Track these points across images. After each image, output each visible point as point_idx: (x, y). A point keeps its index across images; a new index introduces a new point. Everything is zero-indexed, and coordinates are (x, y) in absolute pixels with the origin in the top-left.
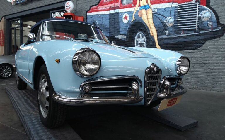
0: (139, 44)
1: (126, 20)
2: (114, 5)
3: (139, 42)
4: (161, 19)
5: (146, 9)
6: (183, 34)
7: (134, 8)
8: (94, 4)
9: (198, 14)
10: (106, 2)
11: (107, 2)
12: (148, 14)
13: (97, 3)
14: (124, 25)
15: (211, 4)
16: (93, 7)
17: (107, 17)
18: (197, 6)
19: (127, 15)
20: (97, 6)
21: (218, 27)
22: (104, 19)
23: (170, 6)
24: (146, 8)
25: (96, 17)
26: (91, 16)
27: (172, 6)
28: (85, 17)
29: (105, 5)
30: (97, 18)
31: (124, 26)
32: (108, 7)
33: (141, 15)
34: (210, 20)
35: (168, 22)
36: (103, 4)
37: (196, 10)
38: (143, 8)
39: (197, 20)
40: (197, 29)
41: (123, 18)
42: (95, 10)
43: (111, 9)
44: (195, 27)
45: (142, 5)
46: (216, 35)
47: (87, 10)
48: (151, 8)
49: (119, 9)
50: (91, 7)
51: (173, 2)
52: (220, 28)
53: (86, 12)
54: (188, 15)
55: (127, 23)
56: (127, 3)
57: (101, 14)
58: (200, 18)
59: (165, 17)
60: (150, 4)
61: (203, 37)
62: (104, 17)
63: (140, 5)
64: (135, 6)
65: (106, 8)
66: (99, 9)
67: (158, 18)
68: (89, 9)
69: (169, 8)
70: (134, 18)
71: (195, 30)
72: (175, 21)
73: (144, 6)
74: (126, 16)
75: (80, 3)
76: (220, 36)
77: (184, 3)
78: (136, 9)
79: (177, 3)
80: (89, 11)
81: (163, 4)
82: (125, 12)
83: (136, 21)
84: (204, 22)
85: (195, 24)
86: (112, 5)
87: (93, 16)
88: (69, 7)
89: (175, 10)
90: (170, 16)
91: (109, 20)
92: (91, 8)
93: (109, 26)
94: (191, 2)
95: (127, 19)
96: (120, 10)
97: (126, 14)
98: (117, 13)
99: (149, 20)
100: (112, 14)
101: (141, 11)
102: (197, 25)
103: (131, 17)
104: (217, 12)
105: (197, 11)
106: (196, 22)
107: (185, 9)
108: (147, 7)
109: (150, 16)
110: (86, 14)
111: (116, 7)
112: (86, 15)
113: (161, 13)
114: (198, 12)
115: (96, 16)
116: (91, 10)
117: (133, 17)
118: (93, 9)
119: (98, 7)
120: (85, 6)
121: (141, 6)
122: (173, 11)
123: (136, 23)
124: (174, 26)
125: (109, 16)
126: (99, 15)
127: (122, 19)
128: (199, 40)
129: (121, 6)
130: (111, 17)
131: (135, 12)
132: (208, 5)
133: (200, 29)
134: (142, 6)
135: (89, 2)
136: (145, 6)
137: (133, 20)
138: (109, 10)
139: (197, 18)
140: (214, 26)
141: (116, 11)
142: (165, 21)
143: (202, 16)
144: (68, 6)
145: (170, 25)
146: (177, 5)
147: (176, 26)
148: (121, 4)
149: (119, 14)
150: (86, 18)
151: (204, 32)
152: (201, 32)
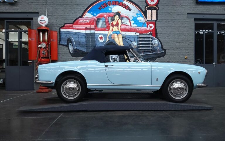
0: (113, 59)
1: (101, 40)
2: (90, 26)
3: (113, 58)
4: (128, 42)
5: (117, 34)
6: (143, 53)
7: (108, 32)
8: (69, 22)
9: (152, 42)
10: (81, 23)
11: (83, 23)
12: (119, 38)
13: (72, 22)
14: (99, 43)
15: (158, 36)
16: (68, 25)
17: (83, 35)
18: (151, 37)
19: (102, 36)
20: (72, 24)
22: (80, 36)
23: (135, 35)
24: (117, 33)
26: (66, 33)
27: (136, 34)
28: (58, 32)
30: (72, 35)
32: (84, 27)
34: (158, 46)
35: (133, 45)
36: (79, 24)
37: (150, 39)
38: (115, 33)
39: (151, 46)
40: (151, 51)
41: (99, 38)
42: (70, 27)
43: (86, 29)
44: (150, 49)
45: (114, 30)
46: (161, 55)
47: (60, 26)
48: (121, 34)
50: (65, 24)
51: (136, 32)
52: (163, 51)
53: (59, 27)
55: (103, 43)
56: (101, 27)
57: (76, 32)
58: (152, 44)
59: (131, 41)
60: (120, 31)
61: (154, 56)
62: (81, 35)
63: (112, 30)
64: (108, 30)
65: (81, 28)
66: (75, 28)
68: (63, 25)
69: (134, 35)
70: (108, 39)
71: (150, 51)
72: (138, 45)
74: (101, 37)
75: (51, 18)
76: (164, 56)
77: (143, 34)
78: (109, 33)
79: (139, 33)
80: (63, 27)
81: (129, 32)
82: (101, 34)
84: (154, 47)
85: (150, 48)
86: (88, 26)
87: (68, 32)
88: (44, 22)
89: (138, 37)
90: (135, 41)
91: (85, 38)
92: (65, 25)
93: (85, 43)
94: (147, 34)
96: (95, 31)
97: (102, 35)
98: (94, 34)
99: (120, 42)
100: (89, 34)
101: (114, 35)
103: (105, 38)
104: (161, 41)
105: (151, 40)
106: (150, 46)
107: (144, 38)
108: (118, 33)
110: (60, 30)
111: (92, 28)
112: (59, 31)
113: (129, 38)
115: (72, 33)
116: (65, 27)
117: (108, 38)
118: (67, 26)
119: (73, 26)
120: (58, 22)
121: (113, 31)
122: (136, 38)
123: (110, 43)
124: (137, 48)
125: (85, 35)
126: (75, 32)
127: (98, 39)
128: (153, 58)
129: (97, 28)
130: (87, 35)
131: (109, 35)
132: (156, 37)
133: (153, 51)
134: (114, 32)
135: (62, 19)
136: (117, 32)
137: (107, 41)
140: (160, 50)
141: (92, 31)
142: (131, 44)
143: (154, 43)
144: (43, 20)
145: (135, 47)
146: (139, 35)
147: (138, 48)
148: (97, 26)
149: (95, 35)
150: (60, 34)
151: (155, 53)
152: (153, 53)
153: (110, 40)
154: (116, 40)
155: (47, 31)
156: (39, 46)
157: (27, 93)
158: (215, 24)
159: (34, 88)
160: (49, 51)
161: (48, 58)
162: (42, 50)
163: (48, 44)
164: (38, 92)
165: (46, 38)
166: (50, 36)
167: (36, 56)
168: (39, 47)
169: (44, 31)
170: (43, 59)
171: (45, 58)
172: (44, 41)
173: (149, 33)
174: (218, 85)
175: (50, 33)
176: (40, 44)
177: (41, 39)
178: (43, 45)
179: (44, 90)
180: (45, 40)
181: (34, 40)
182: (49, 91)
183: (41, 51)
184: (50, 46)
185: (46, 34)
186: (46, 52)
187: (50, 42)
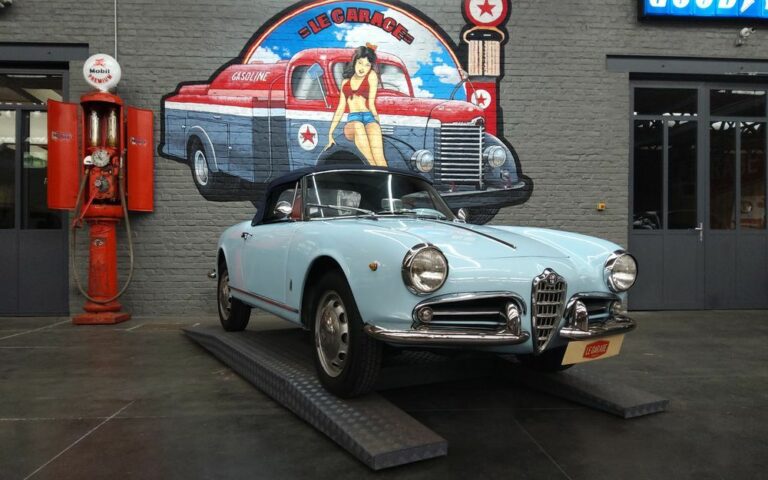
1: (308, 141)
2: (270, 95)
4: (403, 151)
5: (365, 123)
6: (454, 191)
7: (332, 114)
8: (195, 79)
9: (483, 151)
10: (238, 82)
11: (245, 81)
12: (371, 137)
13: (207, 79)
14: (302, 153)
15: (506, 133)
16: (192, 88)
17: (245, 125)
18: (481, 134)
19: (313, 130)
20: (205, 86)
21: (519, 181)
22: (232, 128)
23: (424, 126)
24: (364, 119)
25: (203, 119)
26: (185, 115)
27: (429, 125)
28: (157, 114)
29: (234, 88)
30: (205, 123)
31: (303, 156)
32: (248, 96)
33: (353, 135)
34: (505, 166)
35: (420, 162)
36: (230, 84)
37: (478, 142)
38: (356, 117)
39: (480, 164)
40: (481, 183)
41: (300, 135)
42: (199, 96)
43: (256, 103)
44: (478, 178)
45: (353, 109)
46: (516, 198)
47: (164, 92)
48: (378, 122)
49: (286, 108)
50: (180, 85)
51: (430, 117)
52: (522, 185)
53: (160, 97)
54: (463, 151)
55: (313, 152)
56: (309, 97)
57: (221, 112)
58: (485, 160)
59: (412, 148)
60: (374, 112)
61: (493, 201)
62: (235, 124)
63: (347, 110)
64: (334, 109)
65: (239, 99)
66: (215, 98)
67: (397, 148)
68: (173, 90)
69: (422, 129)
70: (331, 141)
71: (477, 184)
72: (435, 160)
73: (359, 114)
74: (308, 130)
75: (133, 64)
76: (525, 200)
77: (454, 124)
78: (337, 119)
79: (438, 121)
80: (173, 98)
81: (406, 118)
82: (306, 121)
83: (341, 149)
84: (493, 168)
85: (478, 172)
86: (263, 94)
87: (191, 115)
88: (104, 75)
89: (435, 135)
90: (424, 148)
91: (251, 135)
92: (183, 90)
93: (251, 152)
94: (468, 124)
95: (312, 141)
96: (288, 111)
97: (310, 126)
98: (282, 120)
99: (375, 151)
100: (264, 119)
101: (353, 125)
102: (480, 175)
103: (323, 135)
104: (517, 150)
105: (480, 144)
106: (478, 167)
107: (456, 137)
108: (366, 118)
109: (377, 141)
110: (163, 105)
111: (274, 101)
112: (158, 108)
113: (404, 138)
114: (483, 146)
115: (204, 116)
116: (180, 96)
117: (330, 136)
118: (188, 92)
119: (211, 92)
120: (155, 77)
121: (352, 111)
122: (430, 139)
123: (339, 152)
124: (434, 171)
125: (251, 123)
126: (215, 114)
127: (296, 138)
128: (487, 207)
129: (293, 101)
130: (258, 125)
131: (334, 125)
132: (500, 135)
134: (355, 114)
135: (171, 68)
136: (362, 114)
137: (329, 145)
138: (252, 107)
139: (480, 159)
140: (512, 180)
141: (277, 112)
142: (413, 158)
143: (490, 157)
144: (102, 71)
145: (425, 168)
146: (439, 126)
147: (438, 171)
148: (292, 93)
149: (288, 125)
150: (163, 118)
151: (493, 190)
152: (488, 190)
153: (341, 142)
154: (361, 143)
155: (117, 108)
156: (88, 160)
157: (36, 326)
158: (704, 92)
159: (68, 307)
160: (121, 177)
161: (118, 202)
162: (97, 175)
163: (117, 153)
164: (78, 323)
165: (113, 134)
166: (125, 125)
167: (76, 197)
168: (86, 166)
169: (104, 109)
170: (97, 207)
171: (107, 201)
172: (103, 142)
173: (474, 121)
174: (713, 303)
175: (125, 117)
176: (89, 153)
177: (95, 138)
178: (101, 158)
179: (101, 317)
180: (108, 140)
181: (67, 138)
182: (116, 319)
183: (92, 177)
184: (126, 162)
185: (113, 118)
186: (110, 180)
187: (126, 147)
